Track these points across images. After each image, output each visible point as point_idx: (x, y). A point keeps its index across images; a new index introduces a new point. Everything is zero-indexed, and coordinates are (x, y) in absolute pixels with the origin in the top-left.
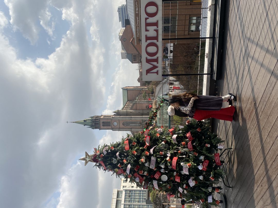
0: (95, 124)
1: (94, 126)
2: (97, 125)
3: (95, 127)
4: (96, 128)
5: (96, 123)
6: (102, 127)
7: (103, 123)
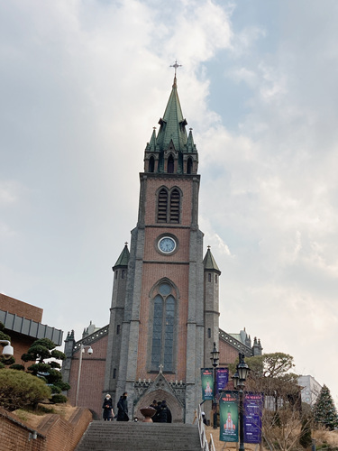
0: (171, 159)
1: (161, 154)
2: (166, 164)
3: (157, 157)
4: (150, 161)
5: (176, 163)
6: (155, 185)
7: (176, 192)
